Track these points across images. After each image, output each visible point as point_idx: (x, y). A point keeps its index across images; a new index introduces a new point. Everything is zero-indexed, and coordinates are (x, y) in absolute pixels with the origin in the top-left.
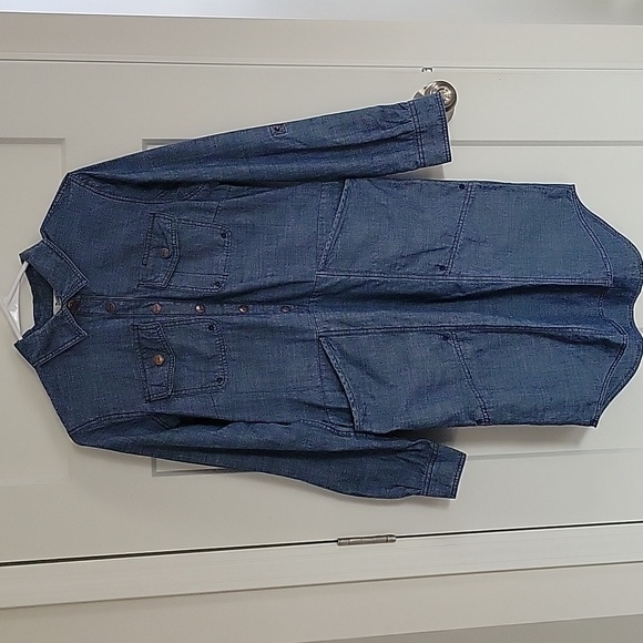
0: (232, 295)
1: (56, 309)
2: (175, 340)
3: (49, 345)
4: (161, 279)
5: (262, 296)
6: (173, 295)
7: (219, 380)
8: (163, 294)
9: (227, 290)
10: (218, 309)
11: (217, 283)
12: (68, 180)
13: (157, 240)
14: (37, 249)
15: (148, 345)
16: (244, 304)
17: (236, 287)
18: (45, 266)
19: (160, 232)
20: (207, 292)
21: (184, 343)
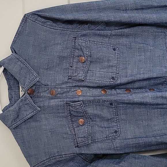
0: (121, 84)
1: (21, 93)
2: (90, 110)
3: (18, 116)
4: (81, 75)
5: (137, 85)
6: (88, 85)
7: (116, 132)
8: (83, 84)
9: (119, 82)
10: (114, 91)
11: (113, 78)
12: (26, 18)
13: (77, 53)
14: (9, 59)
15: (75, 114)
16: (128, 89)
17: (123, 80)
18: (14, 69)
19: (80, 47)
20: (108, 83)
21: (95, 112)
